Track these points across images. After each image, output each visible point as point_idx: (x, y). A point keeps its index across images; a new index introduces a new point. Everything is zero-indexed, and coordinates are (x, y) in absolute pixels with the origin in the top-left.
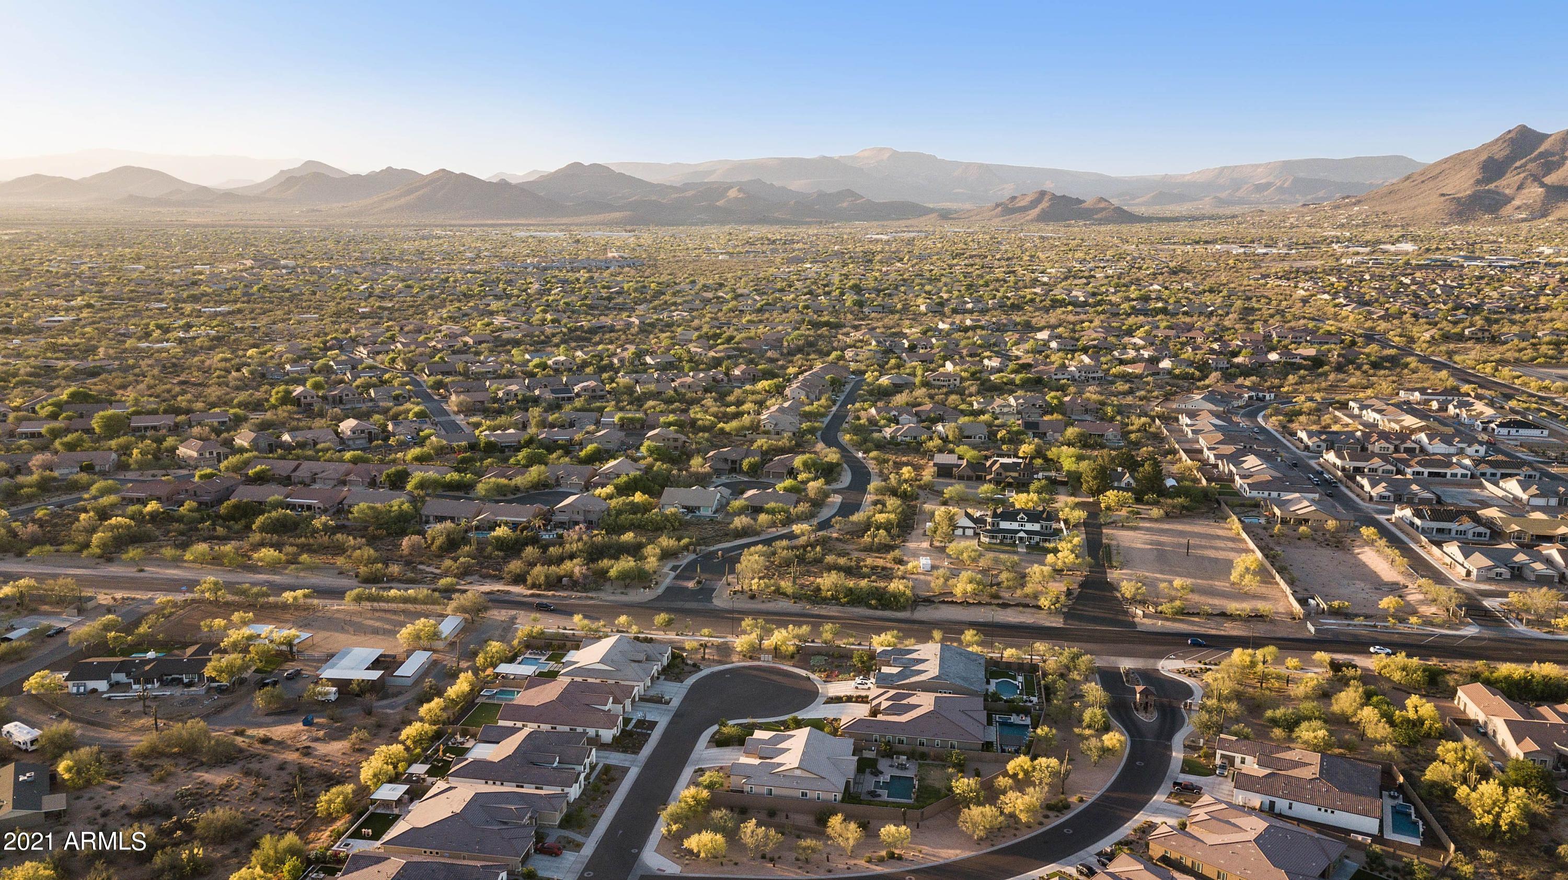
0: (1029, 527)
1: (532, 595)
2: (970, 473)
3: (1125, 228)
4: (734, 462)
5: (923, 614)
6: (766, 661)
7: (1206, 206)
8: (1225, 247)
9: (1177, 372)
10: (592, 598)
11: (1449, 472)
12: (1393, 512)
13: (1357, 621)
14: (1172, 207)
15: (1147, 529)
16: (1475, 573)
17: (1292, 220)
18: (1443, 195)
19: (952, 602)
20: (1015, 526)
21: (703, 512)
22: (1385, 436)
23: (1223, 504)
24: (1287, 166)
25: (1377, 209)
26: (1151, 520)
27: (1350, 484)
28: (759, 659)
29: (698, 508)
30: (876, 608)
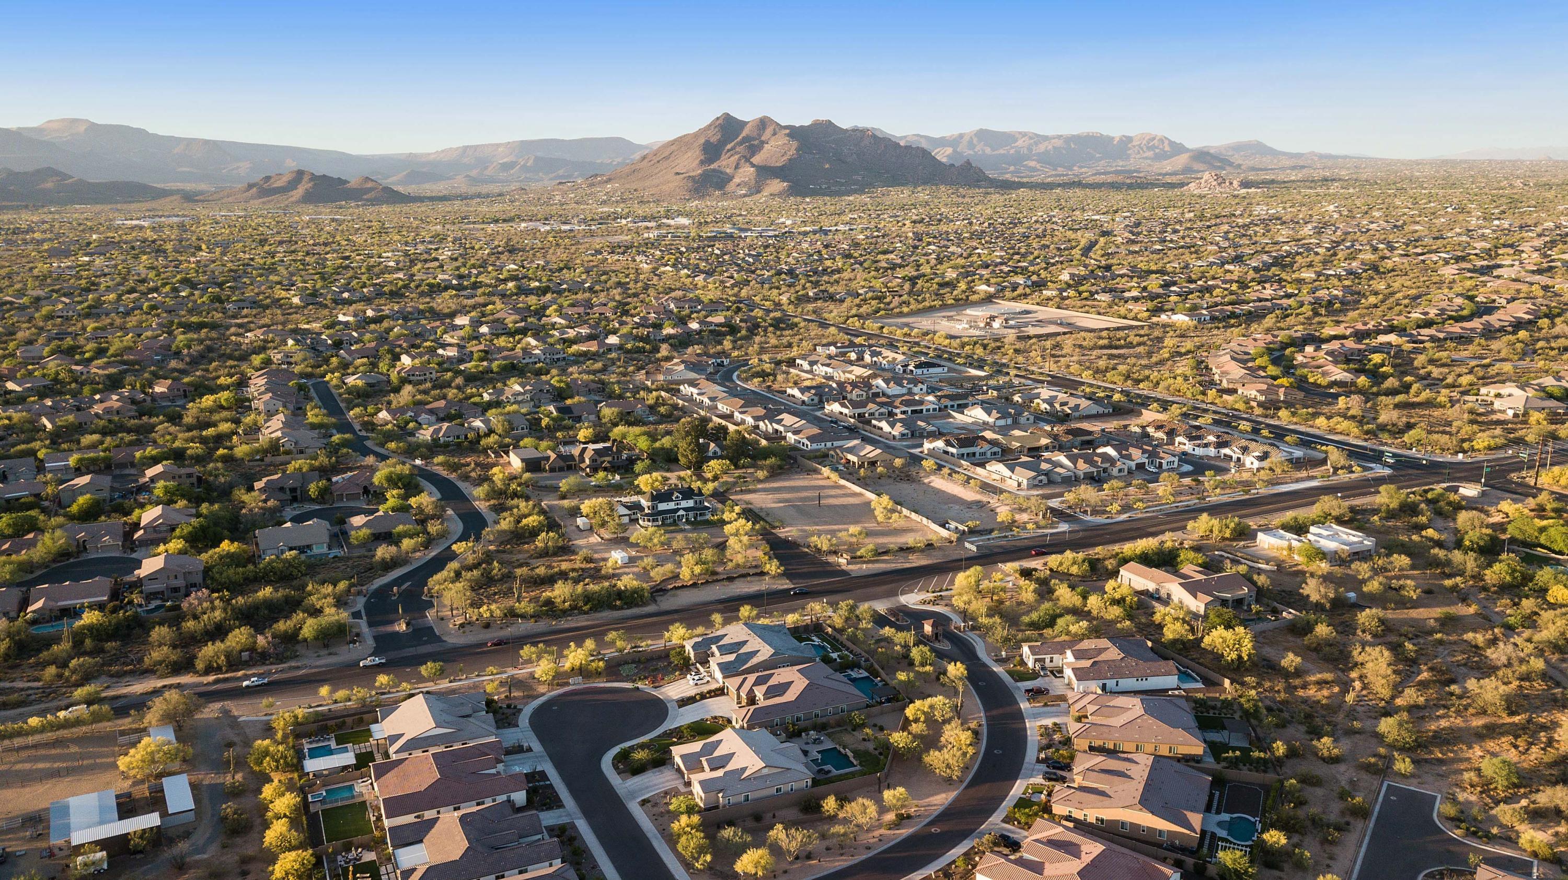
0: (684, 504)
1: (217, 682)
2: (562, 464)
3: (406, 208)
4: (293, 490)
5: (666, 603)
6: (577, 683)
7: (460, 184)
8: (531, 225)
9: (629, 346)
10: (298, 668)
11: (924, 408)
12: (921, 445)
13: (995, 534)
14: (427, 186)
15: (764, 490)
16: (1025, 482)
17: (558, 198)
18: (678, 174)
19: (683, 587)
20: (671, 506)
21: (316, 550)
22: (854, 385)
23: (799, 458)
24: (525, 145)
25: (628, 186)
26: (760, 481)
27: (868, 427)
28: (568, 684)
29: (309, 547)
30: (621, 608)
